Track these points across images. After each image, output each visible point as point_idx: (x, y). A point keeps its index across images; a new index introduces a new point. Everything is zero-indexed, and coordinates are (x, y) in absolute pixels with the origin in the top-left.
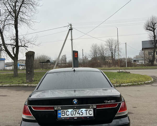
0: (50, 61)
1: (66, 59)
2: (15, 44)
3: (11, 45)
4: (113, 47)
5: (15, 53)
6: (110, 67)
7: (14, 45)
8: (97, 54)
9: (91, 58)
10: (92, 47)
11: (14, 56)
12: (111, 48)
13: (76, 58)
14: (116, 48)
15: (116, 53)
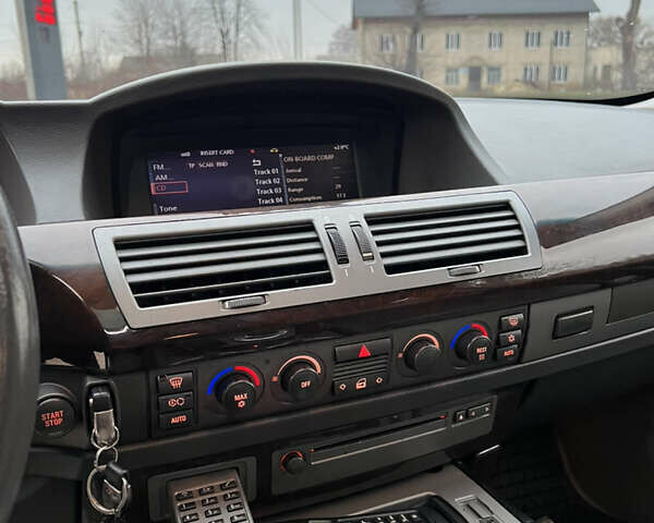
8: (155, 35)
12: (218, 10)
13: (46, 30)
14: (242, 9)
15: (241, 35)
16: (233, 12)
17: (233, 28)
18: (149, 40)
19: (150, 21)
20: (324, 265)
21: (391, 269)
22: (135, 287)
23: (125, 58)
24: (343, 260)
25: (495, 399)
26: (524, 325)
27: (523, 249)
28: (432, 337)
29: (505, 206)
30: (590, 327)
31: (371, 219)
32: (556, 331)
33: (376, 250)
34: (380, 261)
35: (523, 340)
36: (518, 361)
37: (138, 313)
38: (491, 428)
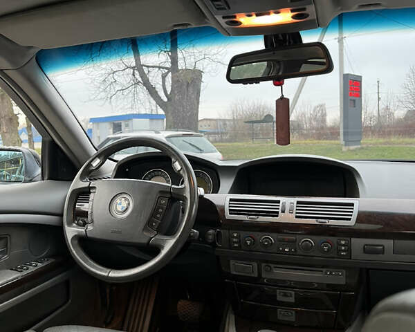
0: (275, 120)
1: (324, 115)
2: (168, 65)
3: (160, 68)
5: (169, 93)
7: (166, 68)
9: (406, 109)
10: (411, 75)
11: (165, 99)
13: (354, 100)
20: (278, 212)
21: (297, 217)
22: (230, 210)
23: (409, 111)
24: (283, 212)
25: (344, 271)
26: (348, 246)
27: (350, 219)
28: (311, 241)
29: (352, 205)
30: (383, 253)
31: (298, 203)
32: (365, 251)
33: (295, 211)
34: (294, 214)
35: (349, 250)
36: (350, 259)
37: (228, 216)
38: (344, 283)
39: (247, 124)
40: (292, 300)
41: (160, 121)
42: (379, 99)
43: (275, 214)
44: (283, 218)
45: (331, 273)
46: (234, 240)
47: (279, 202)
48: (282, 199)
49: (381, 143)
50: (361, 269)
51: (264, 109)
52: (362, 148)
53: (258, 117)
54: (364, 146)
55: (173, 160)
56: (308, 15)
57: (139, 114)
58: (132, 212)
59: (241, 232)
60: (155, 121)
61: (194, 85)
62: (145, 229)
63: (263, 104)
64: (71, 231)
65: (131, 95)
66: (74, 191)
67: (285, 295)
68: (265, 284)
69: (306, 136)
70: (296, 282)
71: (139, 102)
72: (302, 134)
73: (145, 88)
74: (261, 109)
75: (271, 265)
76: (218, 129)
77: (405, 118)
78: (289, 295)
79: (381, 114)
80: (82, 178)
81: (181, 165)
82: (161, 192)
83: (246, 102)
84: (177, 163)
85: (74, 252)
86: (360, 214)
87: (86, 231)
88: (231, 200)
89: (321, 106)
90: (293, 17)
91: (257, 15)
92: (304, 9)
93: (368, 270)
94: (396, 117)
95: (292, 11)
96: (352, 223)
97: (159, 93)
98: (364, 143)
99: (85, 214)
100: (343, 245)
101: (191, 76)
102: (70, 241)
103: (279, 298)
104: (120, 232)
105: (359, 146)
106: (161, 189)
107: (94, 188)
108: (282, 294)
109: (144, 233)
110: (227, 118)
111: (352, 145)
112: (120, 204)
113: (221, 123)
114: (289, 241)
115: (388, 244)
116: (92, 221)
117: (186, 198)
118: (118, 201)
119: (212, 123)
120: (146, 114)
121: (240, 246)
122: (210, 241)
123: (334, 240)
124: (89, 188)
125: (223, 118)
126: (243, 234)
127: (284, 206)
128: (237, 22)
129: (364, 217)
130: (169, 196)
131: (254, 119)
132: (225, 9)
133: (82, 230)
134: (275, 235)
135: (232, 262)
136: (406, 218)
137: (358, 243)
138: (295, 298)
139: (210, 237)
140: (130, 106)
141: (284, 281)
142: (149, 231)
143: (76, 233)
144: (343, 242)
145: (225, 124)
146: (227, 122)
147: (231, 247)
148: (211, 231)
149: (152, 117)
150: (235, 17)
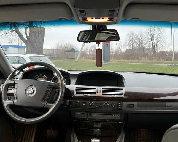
0: (75, 51)
1: (95, 50)
4: (155, 36)
5: (28, 36)
6: (151, 60)
8: (135, 44)
9: (126, 49)
10: (128, 35)
11: (26, 39)
12: (152, 37)
13: (107, 44)
14: (159, 37)
15: (158, 44)
16: (156, 38)
17: (156, 42)
18: (133, 45)
19: (134, 41)
20: (95, 93)
21: (103, 94)
22: (76, 92)
23: (127, 49)
24: (97, 92)
25: (119, 114)
26: (121, 105)
27: (122, 95)
28: (108, 103)
29: (122, 89)
30: (133, 107)
31: (103, 89)
32: (127, 106)
33: (102, 92)
34: (102, 93)
35: (122, 107)
36: (122, 109)
37: (76, 94)
38: (119, 119)
39: (64, 52)
40: (100, 126)
41: (23, 49)
42: (116, 44)
43: (94, 93)
44: (97, 95)
45: (115, 115)
46: (78, 104)
47: (95, 88)
48: (97, 87)
49: (117, 62)
50: (125, 113)
51: (71, 46)
52: (110, 64)
53: (68, 49)
54: (111, 63)
55: (53, 72)
56: (113, 20)
57: (13, 45)
58: (36, 94)
59: (81, 101)
60: (20, 49)
61: (41, 34)
62: (42, 101)
63: (70, 43)
64: (6, 103)
65: (9, 36)
66: (7, 85)
67: (97, 125)
68: (87, 121)
69: (88, 58)
70: (100, 119)
71: (13, 40)
72: (86, 57)
73: (16, 33)
74: (70, 46)
75: (92, 113)
76: (50, 53)
77: (126, 52)
78: (98, 124)
79: (117, 50)
80: (10, 79)
81: (57, 74)
82: (49, 85)
83: (63, 42)
84: (55, 73)
85: (8, 112)
86: (125, 93)
87: (14, 102)
88: (76, 88)
89: (94, 46)
90: (108, 20)
91: (95, 19)
92: (113, 18)
93: (128, 113)
94: (122, 52)
95: (108, 18)
96: (122, 96)
97: (23, 36)
98: (111, 62)
99: (12, 95)
100: (120, 105)
101: (40, 30)
102: (6, 107)
103: (95, 126)
104: (31, 103)
105: (109, 63)
106: (49, 84)
107: (17, 83)
108: (96, 124)
109: (42, 103)
110: (55, 49)
111: (106, 62)
112: (30, 90)
113: (52, 51)
114: (100, 104)
115: (135, 104)
116: (17, 98)
117: (60, 88)
118: (29, 89)
119: (47, 51)
120: (16, 45)
121: (80, 106)
122: (68, 105)
123: (116, 103)
124: (14, 83)
125: (53, 49)
126: (82, 101)
127: (97, 90)
128: (86, 20)
129: (127, 94)
130: (52, 87)
131: (66, 50)
132: (84, 15)
133: (11, 102)
134: (94, 101)
135: (76, 113)
136: (142, 94)
137: (125, 104)
138: (101, 126)
139: (68, 103)
140: (9, 41)
141: (95, 119)
142: (44, 102)
143: (9, 104)
144: (119, 103)
145: (53, 51)
146: (55, 51)
147: (76, 107)
148: (68, 101)
149: (19, 47)
150: (87, 18)
